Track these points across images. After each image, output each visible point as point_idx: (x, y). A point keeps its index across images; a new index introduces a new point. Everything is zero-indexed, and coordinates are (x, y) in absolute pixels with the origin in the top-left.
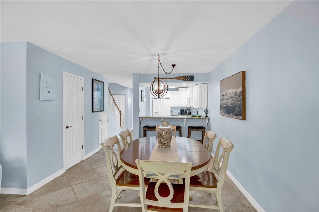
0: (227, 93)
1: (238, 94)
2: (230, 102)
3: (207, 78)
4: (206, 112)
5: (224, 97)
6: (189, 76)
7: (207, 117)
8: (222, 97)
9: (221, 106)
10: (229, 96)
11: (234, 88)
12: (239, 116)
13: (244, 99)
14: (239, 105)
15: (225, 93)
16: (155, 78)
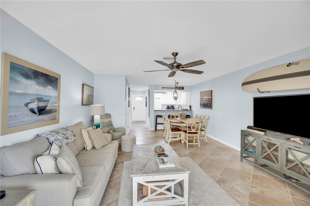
1: (209, 99)
2: (205, 102)
3: (192, 88)
4: (190, 107)
5: (202, 100)
6: (181, 87)
7: (191, 109)
8: (201, 100)
9: (201, 104)
10: (205, 99)
11: (207, 97)
12: (209, 108)
13: (212, 101)
14: (210, 103)
15: (203, 98)
16: (163, 88)
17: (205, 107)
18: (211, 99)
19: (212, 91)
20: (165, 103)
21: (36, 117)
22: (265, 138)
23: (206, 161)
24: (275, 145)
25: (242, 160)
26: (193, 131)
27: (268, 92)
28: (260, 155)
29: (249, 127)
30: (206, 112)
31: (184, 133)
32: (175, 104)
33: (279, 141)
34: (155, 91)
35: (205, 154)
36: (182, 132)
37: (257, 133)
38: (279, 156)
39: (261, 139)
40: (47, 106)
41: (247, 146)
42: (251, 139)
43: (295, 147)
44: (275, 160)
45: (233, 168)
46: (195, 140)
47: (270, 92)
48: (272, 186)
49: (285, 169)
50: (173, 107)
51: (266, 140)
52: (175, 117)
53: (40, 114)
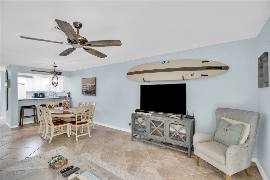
0: (86, 85)
1: (93, 86)
2: (88, 89)
3: (70, 74)
4: (69, 94)
6: (59, 72)
7: (69, 97)
8: (83, 87)
9: (82, 91)
10: (88, 86)
11: (90, 83)
12: (93, 95)
13: (96, 88)
14: (94, 90)
15: (85, 85)
16: (32, 71)
17: (88, 94)
18: (95, 86)
19: (96, 78)
20: (31, 90)
22: (154, 118)
23: (106, 151)
24: (161, 122)
25: (133, 139)
26: (83, 120)
27: (148, 81)
28: (149, 132)
29: (137, 111)
30: (90, 98)
31: (71, 124)
32: (47, 91)
33: (164, 119)
34: (19, 74)
35: (99, 143)
36: (68, 124)
37: (146, 114)
38: (164, 131)
39: (150, 119)
41: (138, 127)
42: (140, 120)
43: (175, 122)
44: (161, 134)
45: (131, 150)
46: (82, 130)
47: (149, 81)
48: (163, 155)
49: (169, 139)
50: (42, 95)
51: (154, 120)
52: (53, 106)
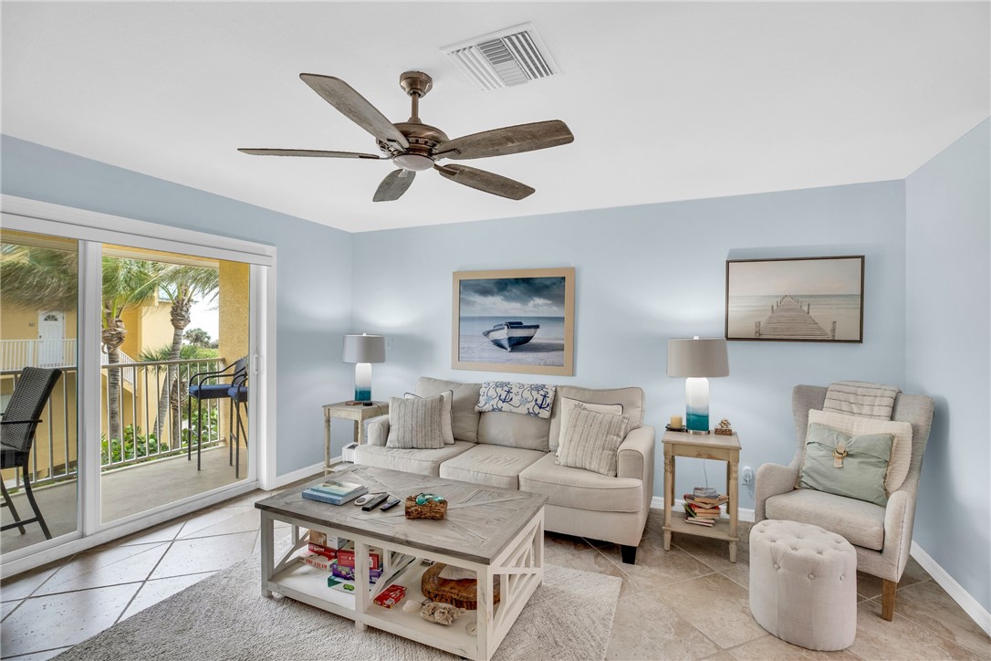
21: (506, 354)
40: (531, 337)
53: (512, 350)
